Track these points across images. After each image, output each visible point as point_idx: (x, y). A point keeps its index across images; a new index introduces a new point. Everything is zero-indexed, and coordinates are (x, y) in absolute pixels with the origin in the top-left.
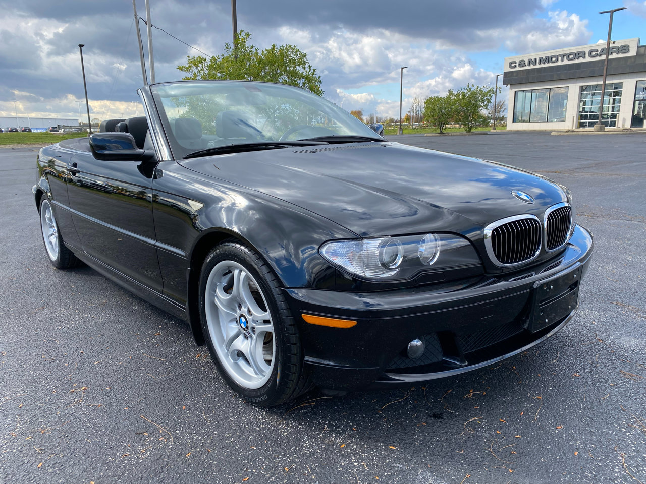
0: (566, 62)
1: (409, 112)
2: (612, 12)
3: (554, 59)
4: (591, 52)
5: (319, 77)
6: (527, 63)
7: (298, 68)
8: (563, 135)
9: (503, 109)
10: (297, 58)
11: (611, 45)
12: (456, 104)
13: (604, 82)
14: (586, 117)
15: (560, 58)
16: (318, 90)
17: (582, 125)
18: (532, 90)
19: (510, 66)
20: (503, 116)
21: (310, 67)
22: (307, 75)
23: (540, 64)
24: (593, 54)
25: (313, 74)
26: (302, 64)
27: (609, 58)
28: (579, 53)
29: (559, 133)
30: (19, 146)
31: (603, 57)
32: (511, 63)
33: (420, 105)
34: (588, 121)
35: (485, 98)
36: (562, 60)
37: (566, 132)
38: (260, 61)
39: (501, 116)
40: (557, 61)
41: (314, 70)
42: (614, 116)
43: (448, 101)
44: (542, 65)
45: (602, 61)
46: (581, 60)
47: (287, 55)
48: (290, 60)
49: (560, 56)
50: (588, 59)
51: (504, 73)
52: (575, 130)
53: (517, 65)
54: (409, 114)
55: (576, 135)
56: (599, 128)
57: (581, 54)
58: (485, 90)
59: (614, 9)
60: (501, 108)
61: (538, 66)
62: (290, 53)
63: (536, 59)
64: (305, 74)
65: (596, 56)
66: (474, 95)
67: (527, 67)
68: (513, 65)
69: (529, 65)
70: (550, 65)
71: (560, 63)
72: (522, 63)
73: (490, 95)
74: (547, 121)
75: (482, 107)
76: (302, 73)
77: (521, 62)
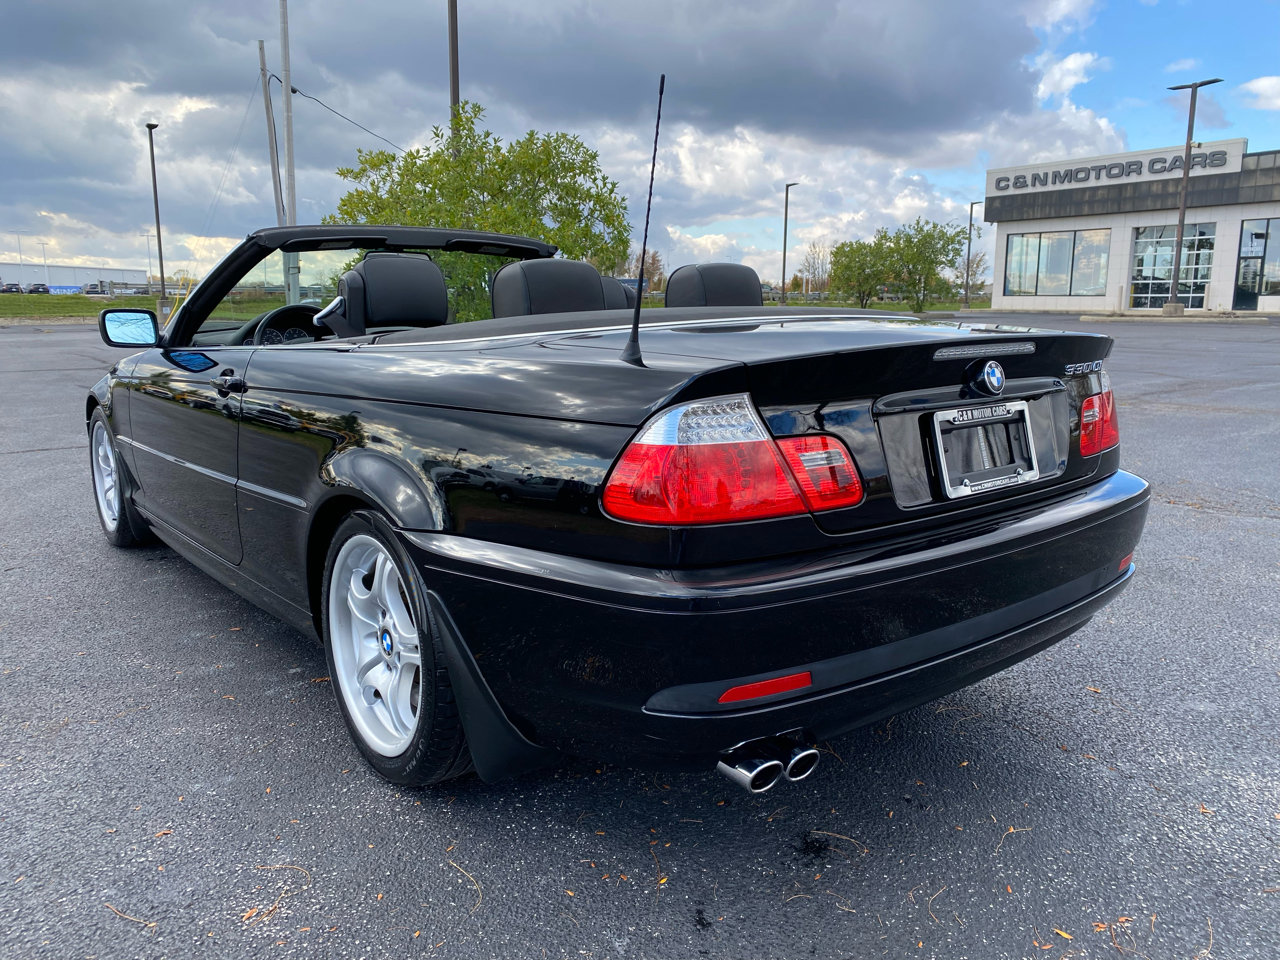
0: (1105, 181)
1: (800, 271)
2: (1195, 87)
3: (1081, 175)
4: (1153, 163)
5: (623, 200)
6: (1029, 182)
7: (580, 179)
8: (1103, 322)
9: (981, 269)
10: (578, 159)
11: (1194, 151)
12: (893, 257)
13: (1182, 221)
14: (1144, 288)
15: (1093, 174)
16: (620, 224)
17: (1137, 303)
18: (1041, 233)
19: (998, 187)
20: (983, 283)
21: (604, 178)
22: (598, 194)
23: (1054, 183)
24: (1158, 166)
25: (612, 191)
26: (588, 172)
27: (1191, 175)
28: (1130, 164)
29: (1096, 318)
30: (16, 322)
31: (1178, 174)
32: (999, 181)
33: (821, 257)
34: (1150, 295)
35: (950, 247)
36: (1098, 177)
37: (1109, 316)
38: (503, 164)
39: (979, 282)
40: (1087, 179)
41: (614, 185)
42: (1200, 288)
43: (877, 251)
44: (1059, 187)
45: (1177, 181)
46: (1134, 178)
47: (558, 154)
48: (563, 164)
49: (1094, 168)
50: (1146, 176)
51: (987, 198)
52: (1126, 313)
53: (1011, 183)
54: (799, 275)
55: (1127, 322)
56: (1172, 309)
57: (1134, 167)
58: (951, 232)
59: (1198, 81)
60: (978, 267)
61: (1050, 187)
62: (564, 150)
63: (1046, 175)
64: (593, 191)
65: (1163, 170)
66: (927, 240)
67: (1030, 190)
68: (1003, 184)
69: (1034, 185)
70: (1074, 185)
71: (1092, 183)
72: (1020, 181)
73: (959, 242)
74: (1070, 295)
75: (943, 263)
76: (589, 190)
77: (1017, 178)
